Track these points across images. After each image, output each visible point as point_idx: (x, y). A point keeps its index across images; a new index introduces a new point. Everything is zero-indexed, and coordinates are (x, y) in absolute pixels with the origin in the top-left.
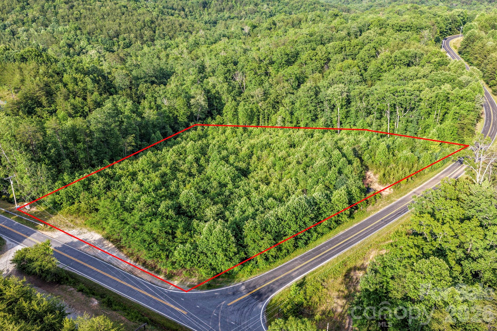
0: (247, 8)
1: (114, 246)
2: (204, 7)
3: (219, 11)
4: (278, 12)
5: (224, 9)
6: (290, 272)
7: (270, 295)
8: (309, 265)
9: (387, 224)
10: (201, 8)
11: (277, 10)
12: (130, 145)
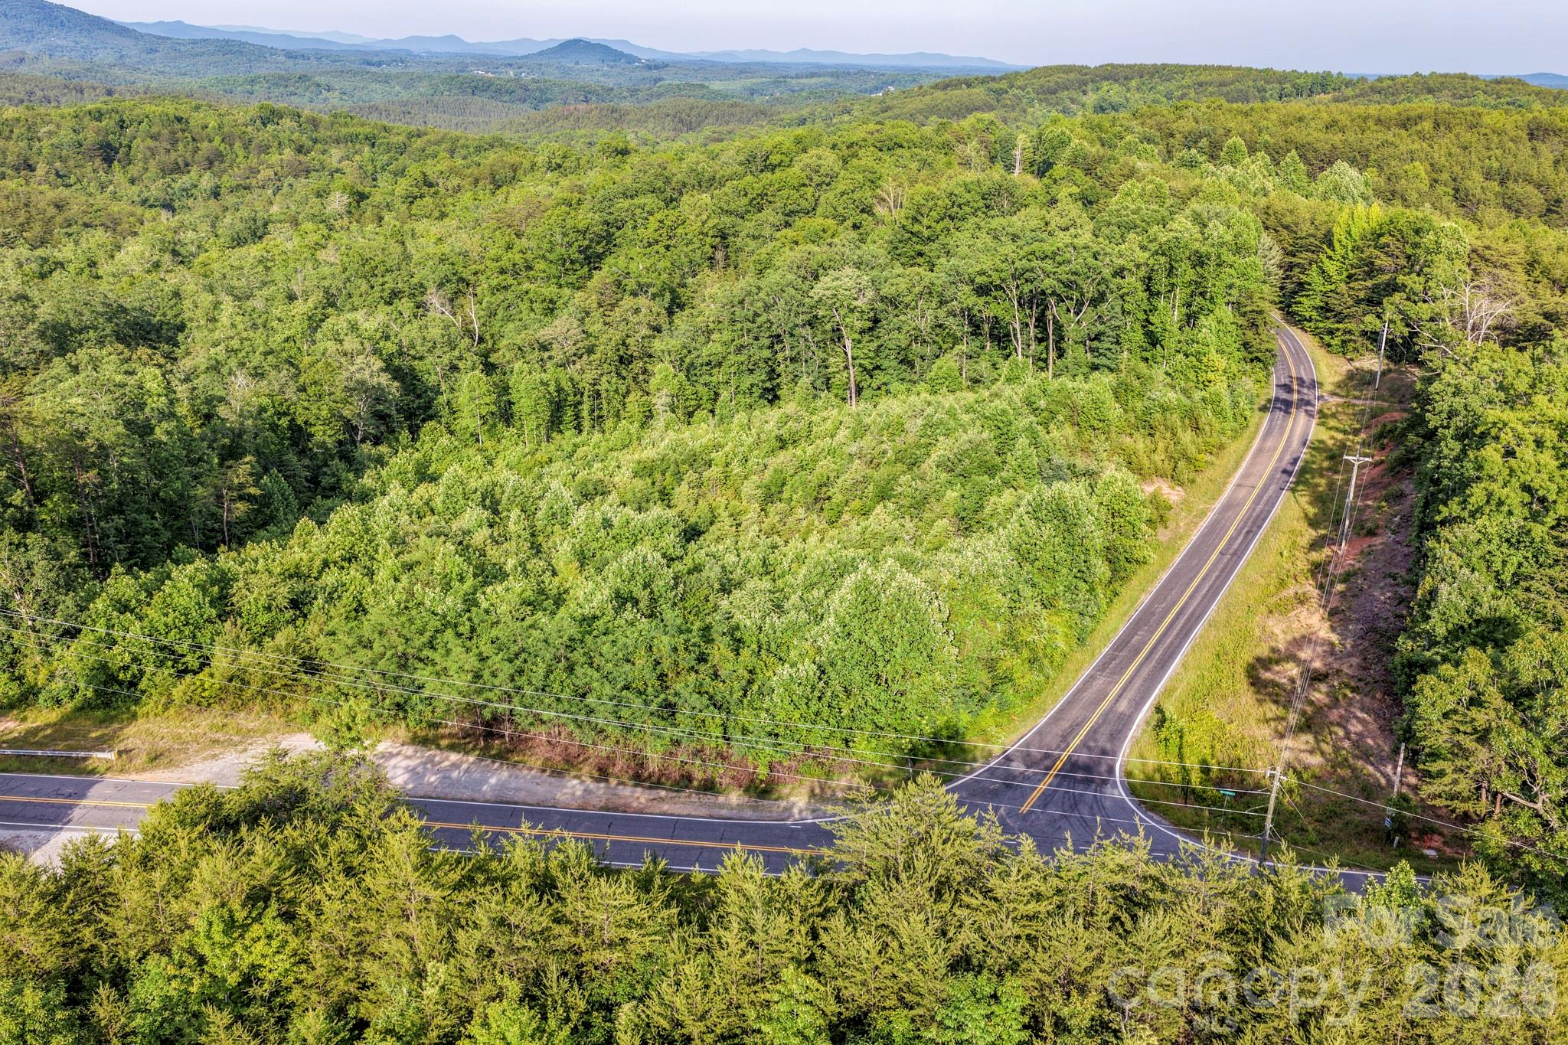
0: (274, 158)
1: (471, 759)
2: (108, 160)
3: (172, 172)
4: (383, 169)
5: (187, 165)
6: (1105, 705)
7: (1115, 761)
8: (1138, 682)
9: (1240, 558)
10: (98, 162)
11: (379, 164)
12: (241, 498)
